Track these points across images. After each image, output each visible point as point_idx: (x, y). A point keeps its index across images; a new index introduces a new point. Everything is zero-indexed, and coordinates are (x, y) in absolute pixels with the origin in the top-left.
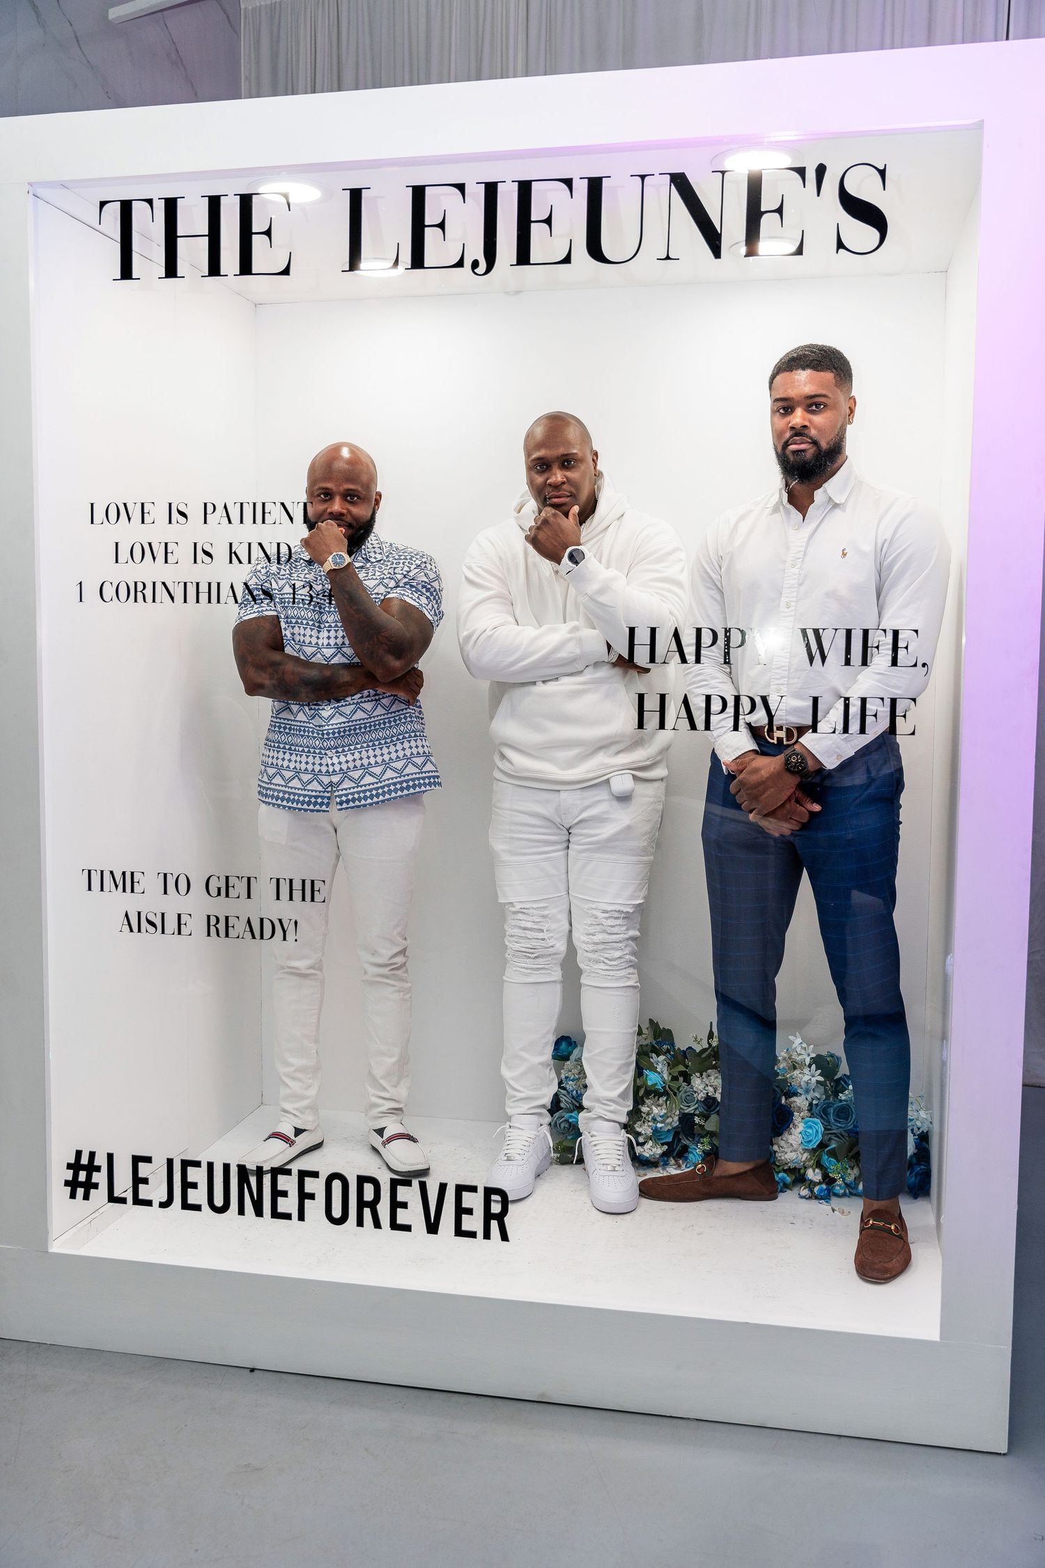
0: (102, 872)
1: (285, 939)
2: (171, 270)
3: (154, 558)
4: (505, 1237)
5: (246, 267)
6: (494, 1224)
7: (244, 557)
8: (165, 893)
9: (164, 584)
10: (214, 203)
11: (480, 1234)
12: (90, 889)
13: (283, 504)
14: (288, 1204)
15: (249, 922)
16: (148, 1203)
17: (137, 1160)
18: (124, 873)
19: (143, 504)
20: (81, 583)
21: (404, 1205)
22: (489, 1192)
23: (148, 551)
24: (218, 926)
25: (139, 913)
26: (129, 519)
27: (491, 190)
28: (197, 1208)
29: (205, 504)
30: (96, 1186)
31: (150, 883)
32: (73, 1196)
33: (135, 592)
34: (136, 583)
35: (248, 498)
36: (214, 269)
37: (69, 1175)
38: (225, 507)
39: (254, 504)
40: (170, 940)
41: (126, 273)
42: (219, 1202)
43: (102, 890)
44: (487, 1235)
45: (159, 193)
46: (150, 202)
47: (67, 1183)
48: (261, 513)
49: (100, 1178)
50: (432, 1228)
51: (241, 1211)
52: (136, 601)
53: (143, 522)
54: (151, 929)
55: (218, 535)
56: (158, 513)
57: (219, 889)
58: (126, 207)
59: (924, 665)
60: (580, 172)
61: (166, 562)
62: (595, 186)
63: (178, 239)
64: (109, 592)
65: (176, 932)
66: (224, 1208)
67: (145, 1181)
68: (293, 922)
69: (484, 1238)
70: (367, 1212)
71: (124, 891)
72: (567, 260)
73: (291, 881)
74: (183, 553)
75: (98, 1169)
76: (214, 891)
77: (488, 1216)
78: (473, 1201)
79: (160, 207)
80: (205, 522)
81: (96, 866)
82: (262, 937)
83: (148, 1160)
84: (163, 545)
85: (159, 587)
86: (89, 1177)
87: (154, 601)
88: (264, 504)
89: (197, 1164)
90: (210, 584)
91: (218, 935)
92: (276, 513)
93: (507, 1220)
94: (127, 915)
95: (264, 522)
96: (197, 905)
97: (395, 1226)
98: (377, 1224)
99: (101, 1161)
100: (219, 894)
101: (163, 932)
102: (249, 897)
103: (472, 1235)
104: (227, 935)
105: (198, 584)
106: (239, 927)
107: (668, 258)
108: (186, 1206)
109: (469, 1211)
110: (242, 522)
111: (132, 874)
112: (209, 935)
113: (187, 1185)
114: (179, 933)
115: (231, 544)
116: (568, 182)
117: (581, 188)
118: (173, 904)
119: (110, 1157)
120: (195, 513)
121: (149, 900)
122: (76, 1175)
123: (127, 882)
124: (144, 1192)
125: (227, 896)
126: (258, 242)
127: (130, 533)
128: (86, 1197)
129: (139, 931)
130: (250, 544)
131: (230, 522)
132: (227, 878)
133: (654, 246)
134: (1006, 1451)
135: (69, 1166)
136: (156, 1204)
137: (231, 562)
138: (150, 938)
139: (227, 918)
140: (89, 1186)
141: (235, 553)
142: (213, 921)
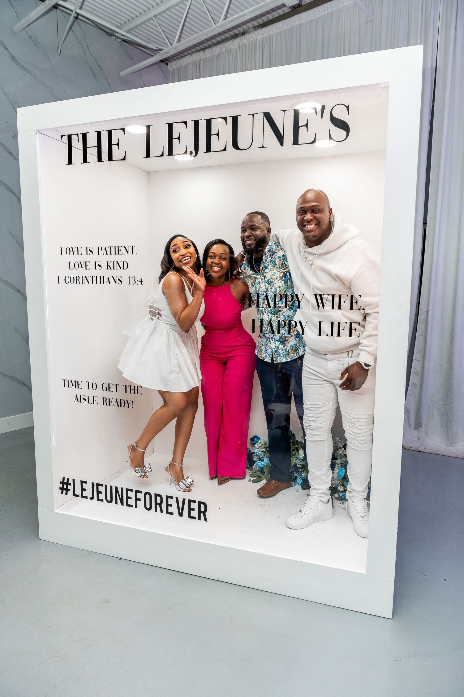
0: (68, 380)
1: (129, 407)
2: (85, 161)
3: (82, 268)
4: (206, 520)
5: (110, 158)
6: (202, 515)
7: (112, 267)
8: (89, 389)
9: (85, 277)
10: (99, 134)
11: (197, 518)
12: (64, 386)
13: (125, 247)
14: (132, 502)
15: (116, 400)
16: (86, 497)
17: (82, 482)
18: (75, 381)
19: (78, 248)
20: (58, 277)
21: (171, 505)
22: (200, 503)
23: (80, 265)
24: (106, 401)
25: (80, 396)
26: (73, 253)
27: (196, 123)
28: (102, 500)
29: (99, 247)
30: (69, 490)
31: (84, 385)
32: (62, 493)
33: (76, 280)
34: (76, 276)
35: (113, 245)
36: (100, 159)
37: (61, 486)
38: (105, 248)
39: (115, 247)
40: (91, 405)
41: (70, 162)
42: (109, 499)
43: (68, 387)
44: (199, 519)
45: (80, 131)
46: (77, 135)
47: (60, 488)
48: (117, 251)
49: (70, 487)
50: (181, 514)
51: (116, 503)
52: (76, 283)
53: (78, 254)
54: (84, 401)
55: (103, 259)
56: (83, 251)
57: (106, 388)
58: (70, 137)
59: (363, 309)
60: (229, 114)
61: (86, 269)
62: (235, 119)
63: (87, 148)
64: (68, 280)
65: (93, 403)
66: (111, 502)
67: (85, 490)
68: (131, 401)
69: (198, 520)
70: (158, 506)
71: (75, 387)
72: (225, 150)
73: (130, 386)
74: (91, 265)
75: (70, 484)
76: (105, 389)
77: (200, 512)
78: (194, 506)
79: (81, 136)
80: (99, 254)
81: (66, 378)
82: (121, 406)
83: (86, 482)
84: (85, 263)
85: (84, 278)
86: (67, 487)
87: (82, 283)
88: (118, 247)
89: (102, 485)
90: (101, 277)
91: (106, 405)
92: (122, 250)
93: (206, 513)
94: (76, 396)
95: (118, 254)
96: (99, 394)
97: (168, 512)
98: (162, 512)
99: (71, 482)
100: (106, 390)
101: (88, 403)
102: (116, 391)
103: (194, 518)
104: (109, 405)
105: (97, 277)
106: (113, 402)
107: (263, 147)
108: (98, 499)
109: (193, 510)
110: (111, 254)
111: (78, 381)
112: (103, 404)
113: (99, 492)
114: (94, 403)
115: (107, 262)
116: (225, 119)
117: (230, 120)
118: (91, 393)
119: (74, 480)
120: (95, 251)
121: (84, 391)
122: (63, 486)
123: (76, 384)
124: (85, 493)
125: (109, 391)
126: (114, 148)
127: (74, 258)
128: (66, 494)
129: (81, 402)
130: (114, 262)
131: (107, 254)
132: (109, 384)
133: (258, 142)
134: (391, 618)
135: (61, 483)
136: (89, 498)
137: (107, 269)
138: (84, 405)
139: (109, 399)
140: (67, 490)
141: (109, 265)
142: (105, 400)
